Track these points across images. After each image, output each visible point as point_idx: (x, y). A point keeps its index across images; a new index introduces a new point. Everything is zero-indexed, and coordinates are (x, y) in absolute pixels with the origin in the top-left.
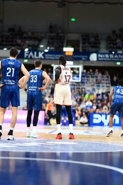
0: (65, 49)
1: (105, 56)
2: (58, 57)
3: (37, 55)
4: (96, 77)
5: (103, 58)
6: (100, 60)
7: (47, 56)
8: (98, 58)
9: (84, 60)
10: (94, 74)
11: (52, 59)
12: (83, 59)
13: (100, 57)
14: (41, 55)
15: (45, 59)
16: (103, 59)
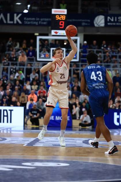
0: (54, 11)
1: (117, 19)
2: (43, 21)
3: (12, 19)
4: (105, 53)
5: (114, 22)
6: (110, 26)
7: (26, 21)
8: (106, 22)
9: (85, 26)
10: (100, 48)
11: (35, 25)
12: (83, 24)
13: (110, 21)
14: (16, 18)
15: (23, 24)
16: (114, 24)
